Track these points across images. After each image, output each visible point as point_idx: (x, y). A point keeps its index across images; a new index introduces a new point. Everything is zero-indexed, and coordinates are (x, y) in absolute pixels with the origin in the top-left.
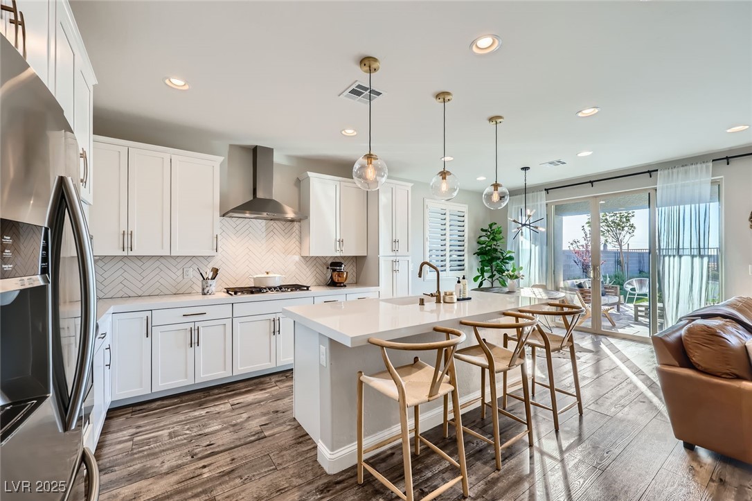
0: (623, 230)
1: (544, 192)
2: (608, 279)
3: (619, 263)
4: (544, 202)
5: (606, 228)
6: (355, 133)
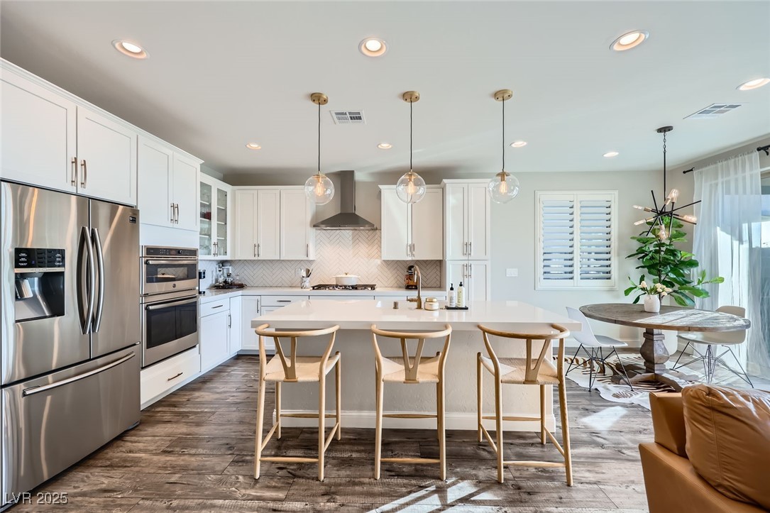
1: (757, 153)
4: (759, 171)
6: (390, 146)
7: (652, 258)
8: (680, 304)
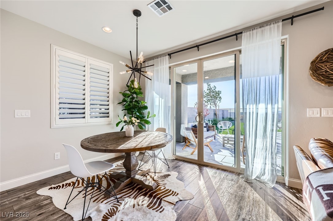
0: (217, 99)
1: (167, 57)
2: (211, 122)
3: (215, 114)
4: (168, 65)
5: (210, 98)
7: (129, 105)
8: (141, 129)
